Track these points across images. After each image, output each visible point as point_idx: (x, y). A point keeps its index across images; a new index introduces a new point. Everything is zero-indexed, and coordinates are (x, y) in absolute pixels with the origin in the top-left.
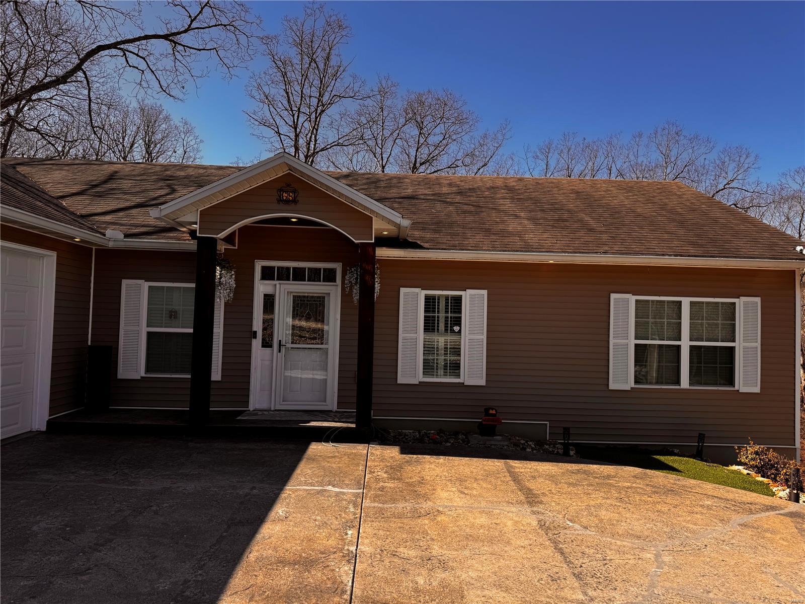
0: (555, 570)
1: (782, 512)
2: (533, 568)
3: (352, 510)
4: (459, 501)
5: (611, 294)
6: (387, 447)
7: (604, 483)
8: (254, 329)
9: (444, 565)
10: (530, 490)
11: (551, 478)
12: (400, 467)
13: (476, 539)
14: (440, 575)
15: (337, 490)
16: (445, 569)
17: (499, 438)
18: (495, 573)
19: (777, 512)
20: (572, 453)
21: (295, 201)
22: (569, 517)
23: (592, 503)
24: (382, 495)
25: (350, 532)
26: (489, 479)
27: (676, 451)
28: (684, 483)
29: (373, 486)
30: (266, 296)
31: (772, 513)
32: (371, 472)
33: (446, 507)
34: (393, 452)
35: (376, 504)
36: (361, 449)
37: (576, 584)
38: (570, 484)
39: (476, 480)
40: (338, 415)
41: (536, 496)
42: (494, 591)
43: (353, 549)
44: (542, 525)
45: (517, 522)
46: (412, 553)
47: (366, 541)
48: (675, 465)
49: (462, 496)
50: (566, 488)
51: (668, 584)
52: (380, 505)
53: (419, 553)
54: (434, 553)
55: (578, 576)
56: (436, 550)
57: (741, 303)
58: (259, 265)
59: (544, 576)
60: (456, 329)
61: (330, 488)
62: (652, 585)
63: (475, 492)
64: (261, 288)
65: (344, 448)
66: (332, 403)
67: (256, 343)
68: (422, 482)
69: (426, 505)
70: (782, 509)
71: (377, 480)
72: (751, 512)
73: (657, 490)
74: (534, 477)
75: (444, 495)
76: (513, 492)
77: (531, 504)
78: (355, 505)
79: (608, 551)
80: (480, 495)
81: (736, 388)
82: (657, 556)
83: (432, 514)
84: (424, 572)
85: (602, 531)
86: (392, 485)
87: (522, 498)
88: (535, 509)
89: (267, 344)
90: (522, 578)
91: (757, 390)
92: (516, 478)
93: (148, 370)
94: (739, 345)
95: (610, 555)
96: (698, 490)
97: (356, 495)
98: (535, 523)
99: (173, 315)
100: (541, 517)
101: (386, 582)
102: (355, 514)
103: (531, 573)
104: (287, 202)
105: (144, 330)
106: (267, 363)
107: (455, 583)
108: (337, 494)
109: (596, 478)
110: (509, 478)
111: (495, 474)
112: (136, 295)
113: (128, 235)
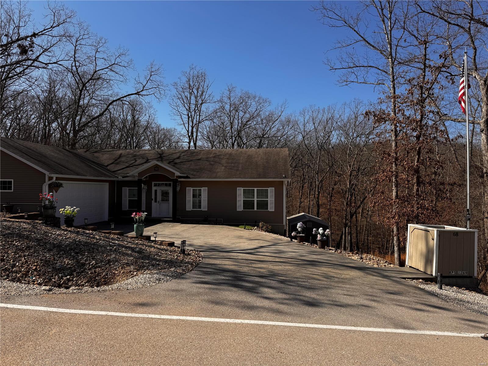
5: (237, 188)
8: (152, 198)
21: (158, 170)
30: (155, 190)
57: (269, 189)
58: (153, 183)
60: (200, 197)
64: (154, 188)
66: (171, 215)
67: (153, 202)
81: (268, 210)
89: (156, 201)
91: (274, 210)
93: (129, 208)
94: (269, 199)
99: (134, 195)
104: (156, 170)
105: (128, 199)
106: (156, 206)
112: (126, 191)
113: (123, 177)
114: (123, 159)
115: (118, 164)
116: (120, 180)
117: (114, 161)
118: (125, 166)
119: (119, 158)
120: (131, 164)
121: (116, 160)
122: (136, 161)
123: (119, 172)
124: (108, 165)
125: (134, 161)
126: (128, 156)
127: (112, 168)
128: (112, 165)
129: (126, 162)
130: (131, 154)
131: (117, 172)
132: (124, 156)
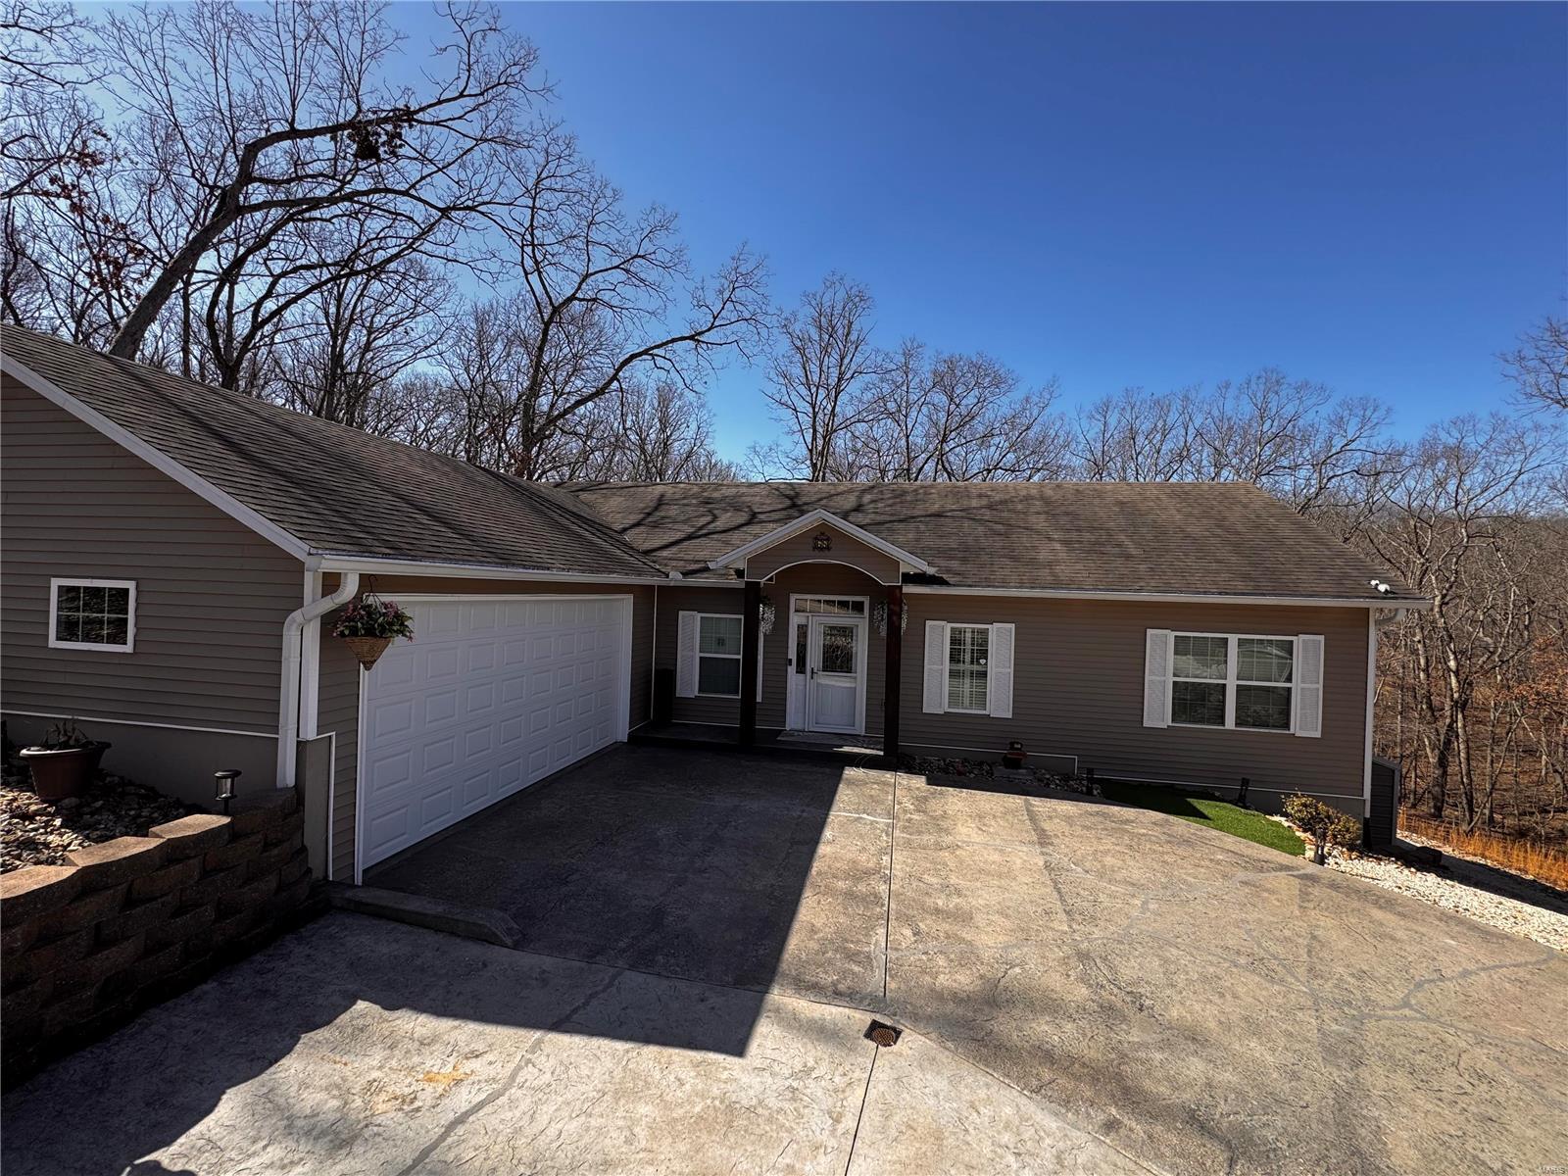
0: (1051, 905)
1: (1295, 873)
2: (1031, 902)
3: (885, 838)
4: (977, 837)
5: (1148, 630)
6: (914, 776)
7: (1121, 828)
8: (790, 657)
9: (959, 893)
10: (1044, 830)
11: (1069, 819)
12: (926, 799)
13: (988, 874)
14: (956, 900)
15: (872, 818)
16: (959, 896)
17: (1024, 771)
18: (999, 903)
19: (1290, 873)
20: (1095, 792)
21: (828, 548)
22: (1075, 861)
23: (1101, 848)
24: (909, 827)
25: (884, 858)
26: (1007, 817)
27: (1217, 794)
28: (1204, 834)
29: (901, 816)
30: (800, 627)
31: (1284, 873)
32: (900, 803)
33: (965, 842)
34: (919, 782)
35: (905, 835)
36: (888, 776)
37: (1065, 919)
38: (1084, 827)
39: (994, 817)
40: (867, 740)
41: (1049, 837)
42: (997, 916)
43: (888, 872)
44: (1047, 865)
45: (1025, 861)
46: (934, 880)
47: (898, 867)
48: (1206, 812)
49: (980, 832)
50: (1079, 831)
51: (1143, 927)
52: (908, 836)
53: (940, 881)
54: (952, 882)
55: (1068, 913)
56: (953, 880)
57: (1299, 641)
58: (793, 600)
59: (1039, 910)
60: (983, 661)
61: (865, 816)
62: (1130, 926)
63: (991, 830)
64: (795, 620)
65: (873, 773)
66: (860, 728)
67: (792, 670)
68: (945, 814)
69: (948, 840)
70: (1299, 870)
71: (905, 812)
72: (1261, 870)
73: (1173, 840)
74: (1050, 818)
75: (964, 830)
76: (1027, 832)
77: (1042, 844)
78: (887, 835)
79: (1101, 895)
80: (997, 834)
81: (1292, 731)
82: (1145, 903)
83: (953, 848)
84: (943, 896)
85: (1101, 876)
86: (918, 818)
87: (1035, 838)
88: (1044, 850)
89: (800, 670)
90: (1021, 909)
91: (1318, 734)
92: (1033, 817)
93: (700, 691)
94: (1296, 686)
95: (1102, 897)
96: (1217, 843)
97: (888, 825)
98: (1041, 863)
99: (721, 642)
100: (1049, 858)
101: (914, 900)
102: (888, 842)
103: (1028, 906)
105: (698, 655)
106: (801, 688)
107: (967, 908)
108: (872, 823)
109: (1113, 822)
110: (1026, 817)
111: (1013, 812)
112: (691, 624)
113: (685, 574)
114: (673, 511)
115: (655, 525)
116: (672, 584)
117: (642, 516)
118: (679, 535)
119: (656, 509)
120: (701, 528)
121: (649, 514)
122: (715, 518)
123: (665, 553)
124: (625, 530)
125: (709, 518)
126: (685, 501)
127: (639, 538)
128: (637, 530)
129: (684, 522)
130: (694, 496)
131: (657, 554)
132: (674, 501)
